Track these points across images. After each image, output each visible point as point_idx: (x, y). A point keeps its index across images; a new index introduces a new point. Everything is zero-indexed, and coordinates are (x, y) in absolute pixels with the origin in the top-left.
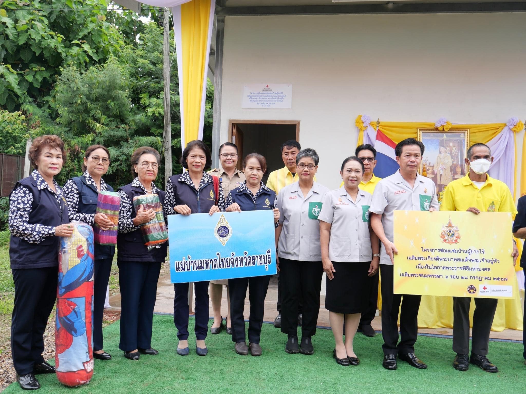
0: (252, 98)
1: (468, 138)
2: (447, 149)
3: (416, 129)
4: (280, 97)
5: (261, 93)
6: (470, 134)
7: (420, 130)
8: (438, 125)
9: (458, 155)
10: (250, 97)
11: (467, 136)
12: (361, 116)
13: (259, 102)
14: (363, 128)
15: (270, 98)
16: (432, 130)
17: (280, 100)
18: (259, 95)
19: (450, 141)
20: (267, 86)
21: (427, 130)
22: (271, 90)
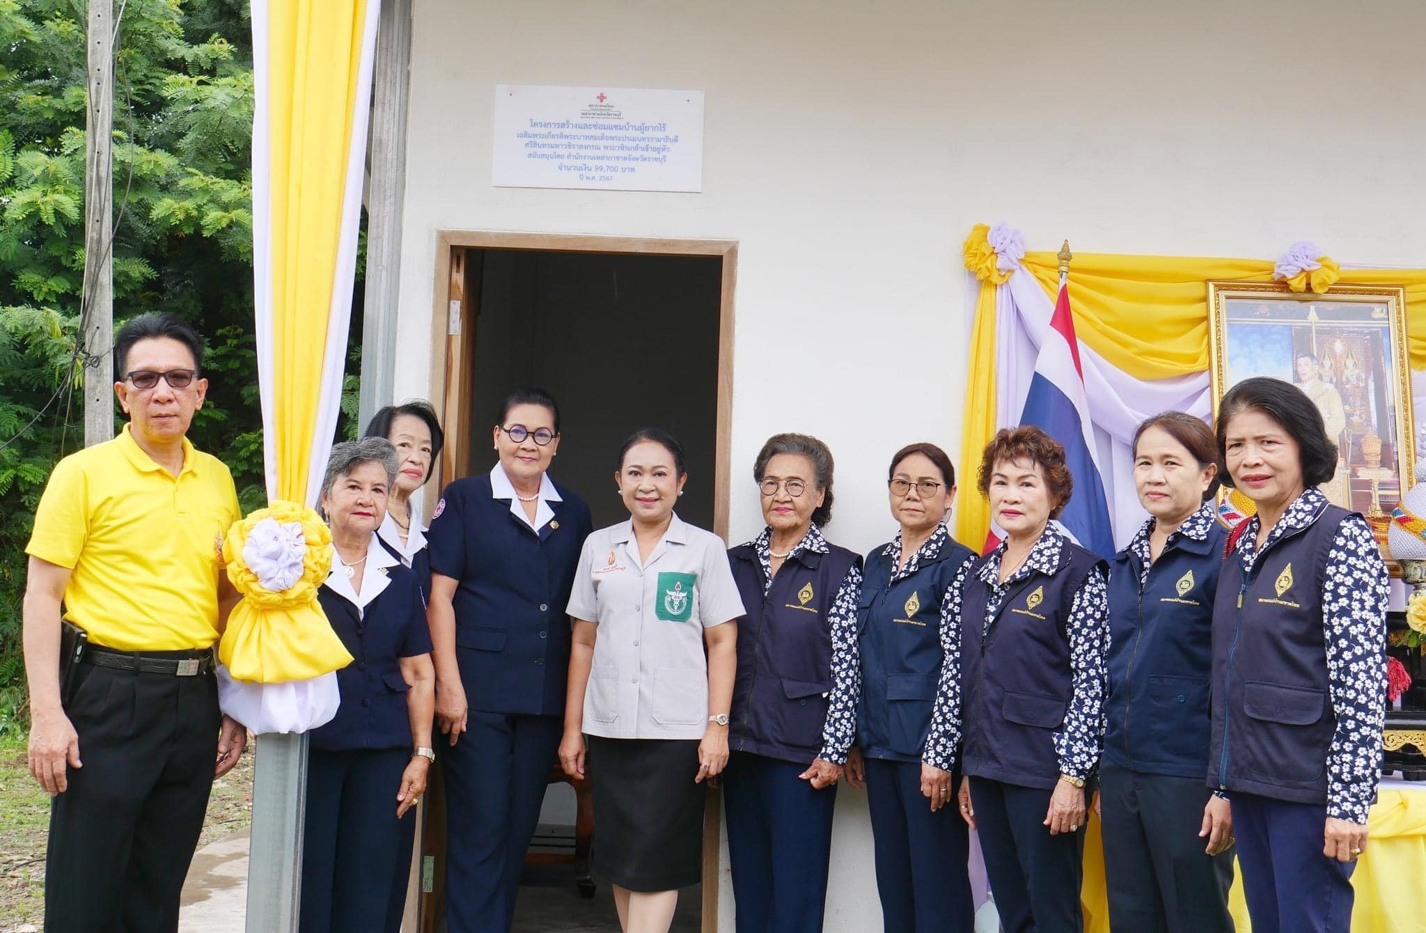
0: (535, 144)
1: (1400, 322)
2: (1322, 366)
3: (1203, 284)
4: (657, 145)
5: (578, 126)
6: (1409, 308)
7: (1219, 288)
8: (1289, 273)
9: (1366, 387)
10: (527, 140)
11: (1399, 313)
12: (987, 229)
13: (566, 162)
14: (995, 278)
15: (613, 148)
16: (1265, 289)
17: (655, 154)
18: (566, 131)
19: (1331, 333)
20: (602, 98)
21: (1247, 288)
22: (618, 115)
